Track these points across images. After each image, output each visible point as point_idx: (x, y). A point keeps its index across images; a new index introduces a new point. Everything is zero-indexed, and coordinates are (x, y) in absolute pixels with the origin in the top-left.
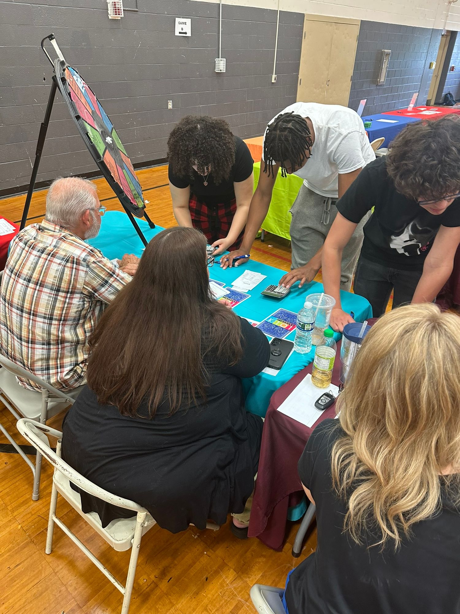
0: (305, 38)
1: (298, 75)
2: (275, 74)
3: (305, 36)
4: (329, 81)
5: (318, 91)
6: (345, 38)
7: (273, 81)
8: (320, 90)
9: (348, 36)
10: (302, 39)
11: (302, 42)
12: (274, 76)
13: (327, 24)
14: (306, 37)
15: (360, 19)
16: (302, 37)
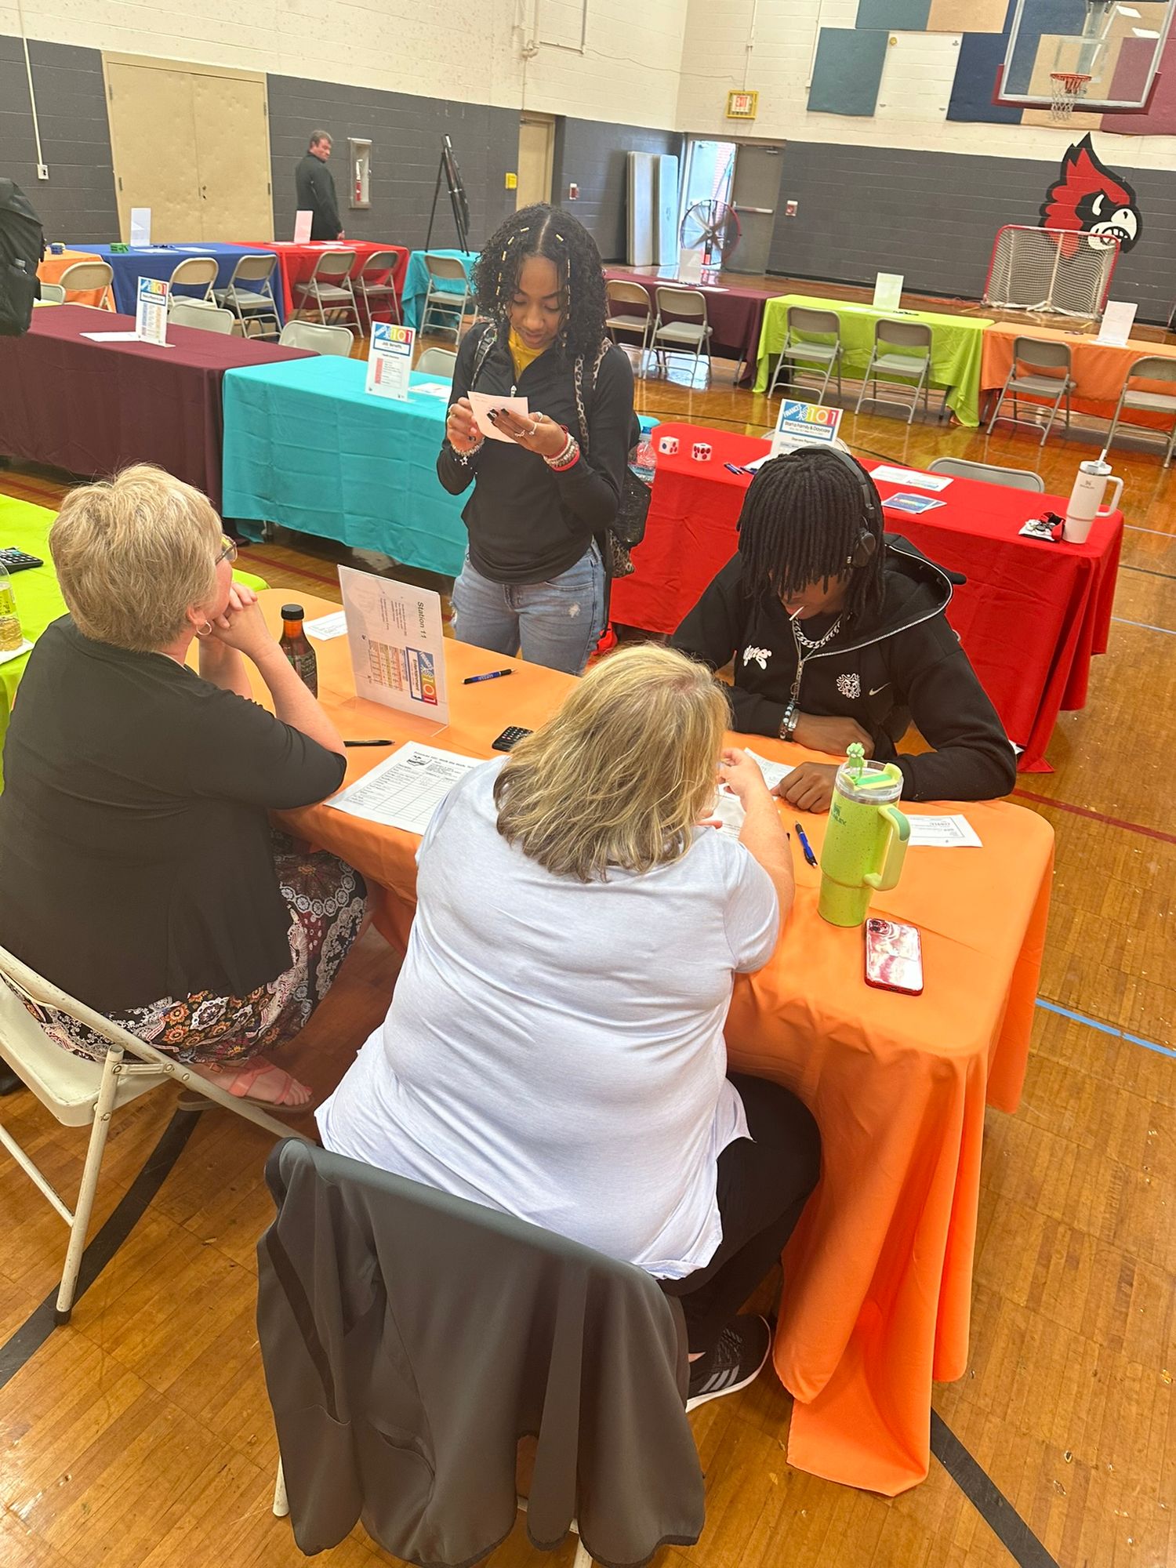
0: (111, 98)
1: (112, 169)
2: (43, 163)
3: (111, 94)
4: (204, 188)
5: (178, 207)
6: (230, 106)
7: (41, 176)
8: (184, 204)
9: (238, 102)
10: (105, 98)
11: (106, 105)
12: (41, 167)
13: (170, 76)
14: (115, 97)
15: (266, 72)
16: (104, 95)
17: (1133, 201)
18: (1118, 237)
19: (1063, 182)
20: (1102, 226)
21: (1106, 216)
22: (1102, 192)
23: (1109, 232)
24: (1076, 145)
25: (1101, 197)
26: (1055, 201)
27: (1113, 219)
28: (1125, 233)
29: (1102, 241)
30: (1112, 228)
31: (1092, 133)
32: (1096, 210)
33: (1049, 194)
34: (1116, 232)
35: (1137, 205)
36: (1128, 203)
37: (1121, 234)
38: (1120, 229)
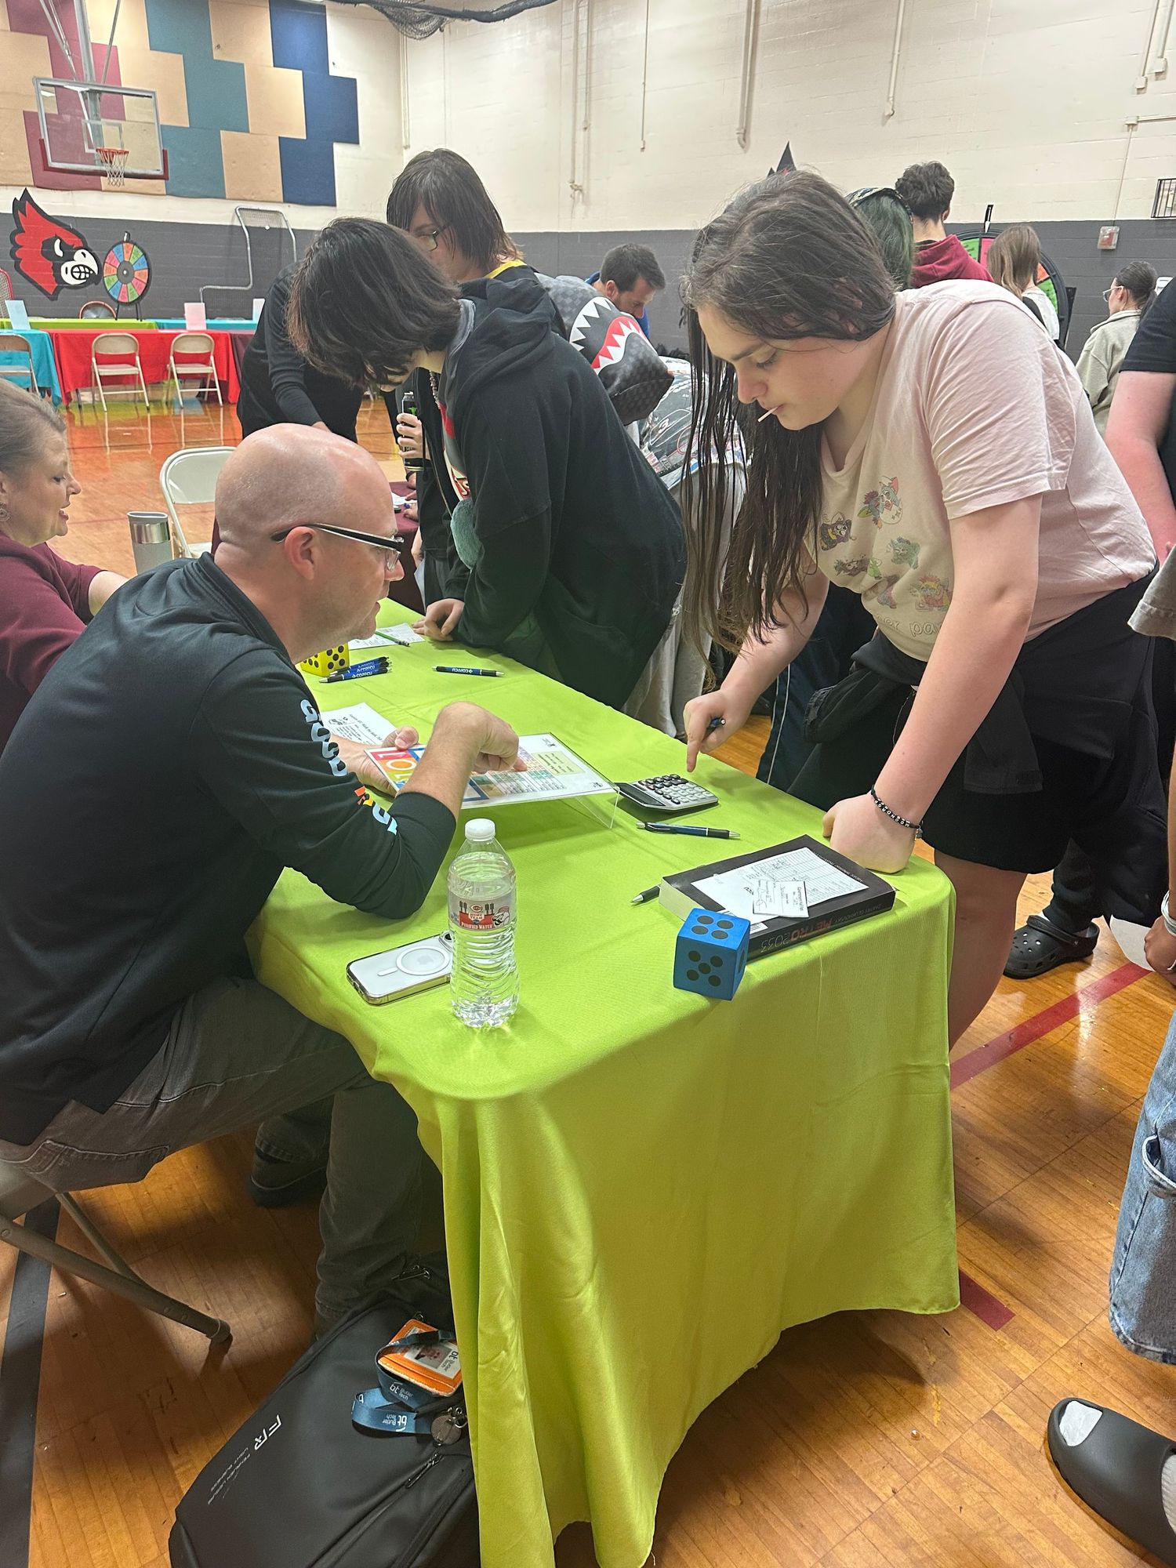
17: (85, 243)
18: (85, 272)
19: (20, 230)
20: (69, 265)
21: (69, 257)
22: (57, 237)
23: (76, 269)
24: (19, 199)
25: (58, 241)
26: (21, 247)
27: (75, 258)
28: (90, 269)
29: (73, 276)
30: (78, 266)
31: (28, 189)
32: (60, 253)
33: (12, 241)
34: (82, 269)
35: (89, 246)
36: (81, 245)
37: (87, 270)
38: (84, 267)
